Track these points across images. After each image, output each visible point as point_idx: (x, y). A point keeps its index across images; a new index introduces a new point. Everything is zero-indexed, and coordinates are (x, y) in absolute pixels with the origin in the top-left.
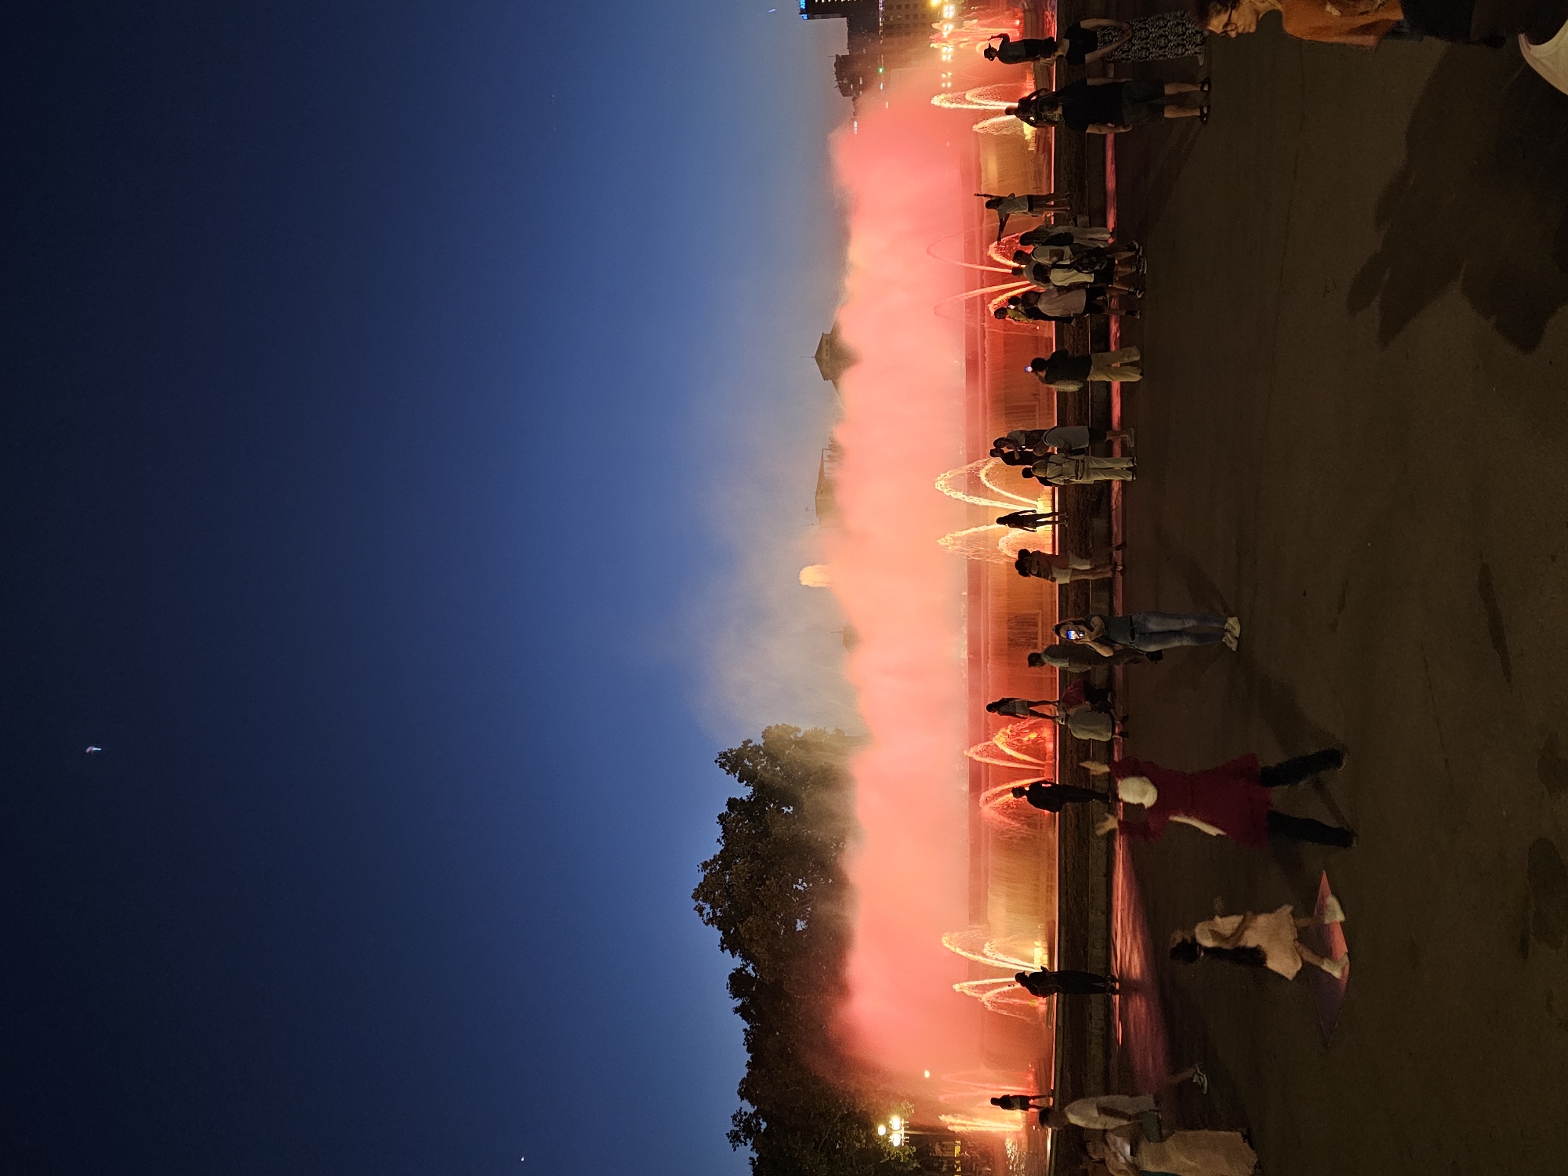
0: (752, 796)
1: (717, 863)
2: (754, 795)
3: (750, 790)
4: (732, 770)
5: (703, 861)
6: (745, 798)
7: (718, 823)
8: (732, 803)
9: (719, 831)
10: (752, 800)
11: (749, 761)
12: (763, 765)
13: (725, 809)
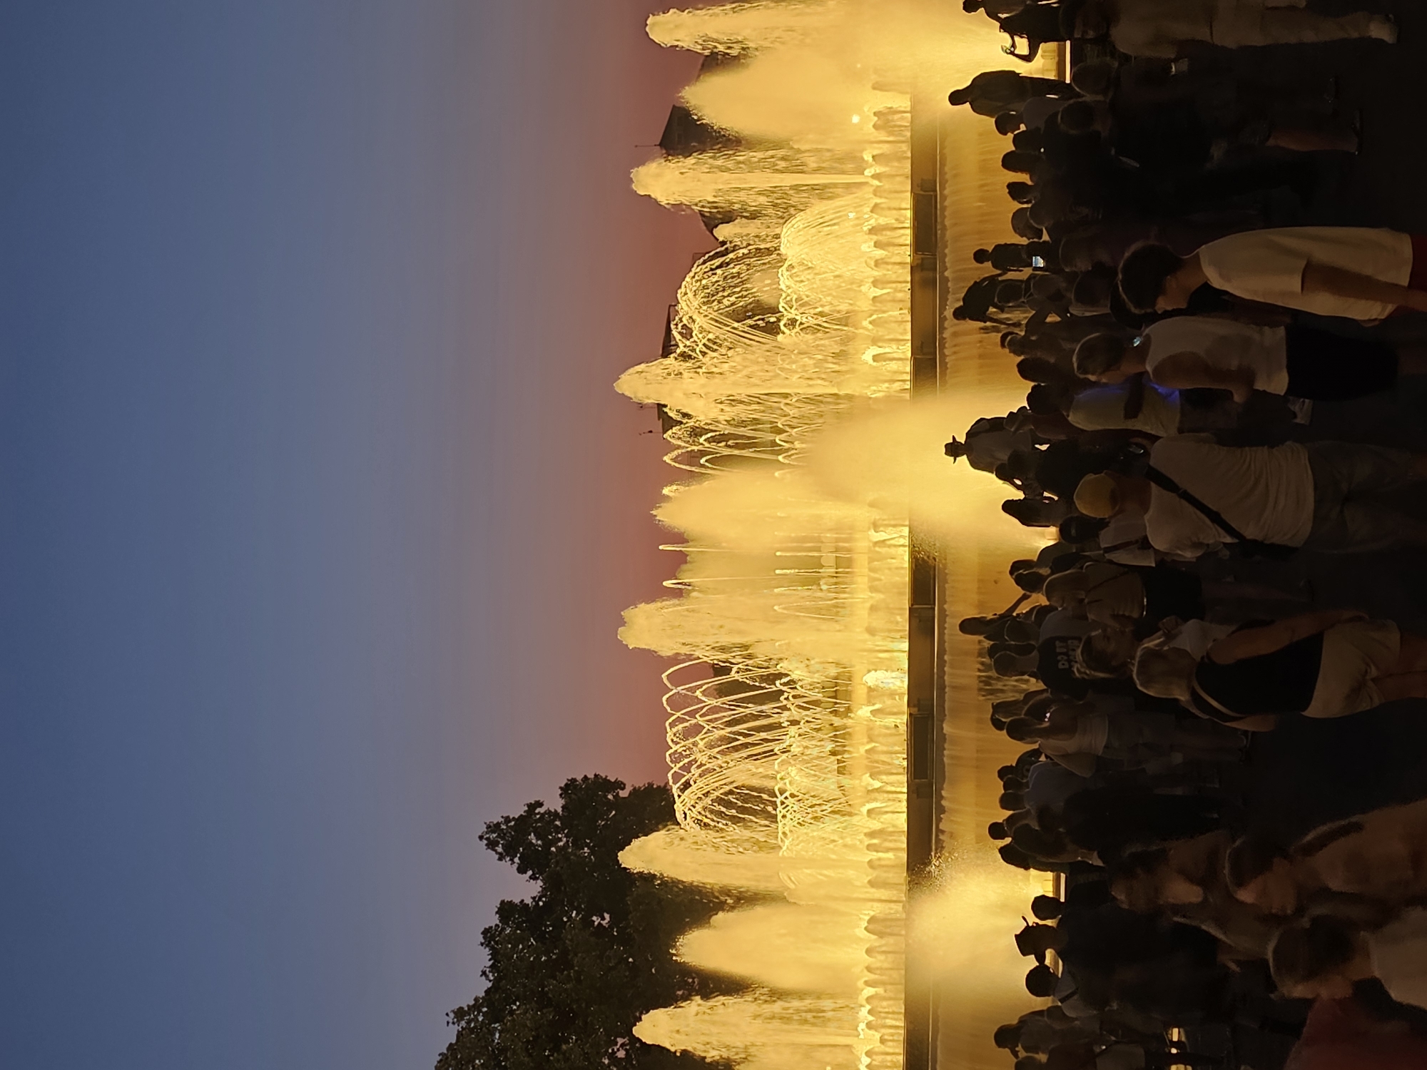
0: (540, 899)
1: (479, 1011)
2: (544, 896)
3: (536, 887)
4: (509, 852)
5: (456, 1007)
6: (529, 901)
7: (482, 944)
8: (506, 910)
9: (483, 957)
10: (541, 904)
11: (537, 840)
12: (561, 844)
13: (494, 920)
